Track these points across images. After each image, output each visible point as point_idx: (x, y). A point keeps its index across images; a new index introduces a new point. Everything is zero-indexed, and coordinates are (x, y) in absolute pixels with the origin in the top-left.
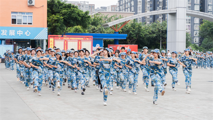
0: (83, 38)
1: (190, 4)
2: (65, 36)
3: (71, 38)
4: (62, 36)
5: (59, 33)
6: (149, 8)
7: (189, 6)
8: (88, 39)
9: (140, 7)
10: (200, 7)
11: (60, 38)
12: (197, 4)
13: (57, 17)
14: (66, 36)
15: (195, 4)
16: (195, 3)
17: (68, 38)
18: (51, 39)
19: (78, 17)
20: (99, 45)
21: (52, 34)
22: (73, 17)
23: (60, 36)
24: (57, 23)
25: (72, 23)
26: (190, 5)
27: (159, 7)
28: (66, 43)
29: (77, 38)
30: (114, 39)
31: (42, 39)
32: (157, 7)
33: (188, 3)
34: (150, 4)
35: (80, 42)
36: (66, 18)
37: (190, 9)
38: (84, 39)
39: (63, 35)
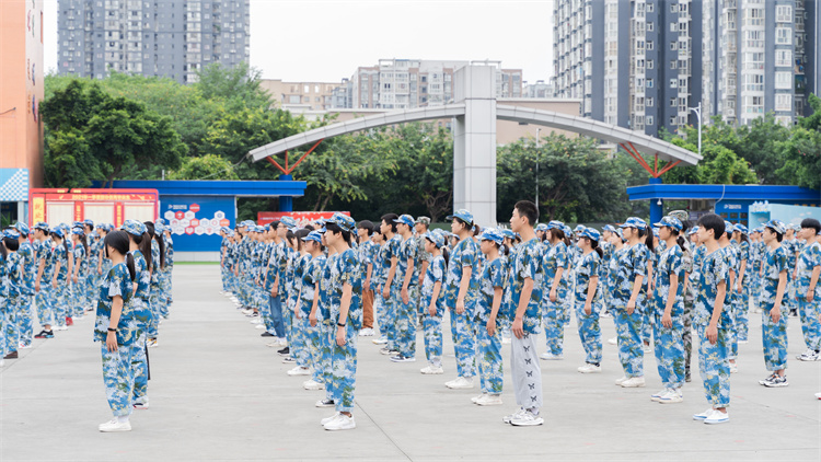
0: (128, 197)
1: (761, 68)
2: (75, 191)
3: (94, 197)
4: (69, 192)
5: (76, 183)
6: (643, 83)
7: (757, 76)
8: (143, 198)
9: (610, 80)
10: (797, 78)
11: (61, 197)
12: (784, 69)
13: (70, 139)
14: (79, 191)
15: (775, 69)
16: (777, 64)
17: (85, 197)
18: (38, 201)
19: (135, 136)
20: (223, 214)
21: (44, 187)
22: (118, 138)
23: (63, 191)
24: (70, 153)
25: (119, 152)
26: (761, 72)
27: (676, 77)
28: (79, 210)
29: (111, 197)
30: (278, 195)
31: (13, 200)
32: (672, 80)
33: (752, 66)
34: (647, 70)
35: (119, 207)
36: (101, 139)
37: (759, 84)
38: (132, 198)
39: (70, 187)
